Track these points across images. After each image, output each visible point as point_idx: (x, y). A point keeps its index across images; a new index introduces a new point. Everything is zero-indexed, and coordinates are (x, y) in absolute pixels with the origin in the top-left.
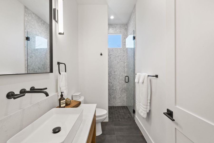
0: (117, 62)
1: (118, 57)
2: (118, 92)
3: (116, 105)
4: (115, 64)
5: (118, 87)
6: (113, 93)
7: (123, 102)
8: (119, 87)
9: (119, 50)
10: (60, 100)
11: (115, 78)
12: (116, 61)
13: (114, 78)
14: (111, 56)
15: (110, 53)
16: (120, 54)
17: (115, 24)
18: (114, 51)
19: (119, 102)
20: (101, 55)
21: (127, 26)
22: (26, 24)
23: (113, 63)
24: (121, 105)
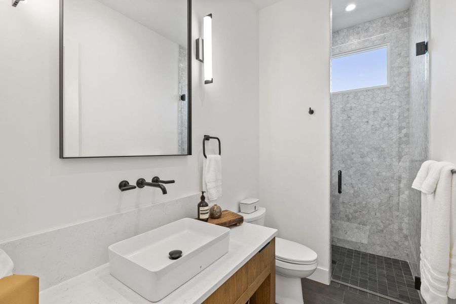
0: (372, 129)
1: (374, 112)
2: (373, 213)
3: (366, 249)
4: (364, 134)
5: (374, 200)
6: (357, 215)
7: (392, 247)
8: (379, 201)
9: (379, 92)
10: (199, 206)
11: (365, 174)
12: (369, 127)
13: (361, 174)
14: (352, 111)
15: (349, 105)
16: (381, 103)
17: (365, 22)
18: (362, 97)
19: (378, 242)
20: (311, 112)
21: (409, 16)
22: (180, 74)
23: (358, 130)
24: (386, 253)
